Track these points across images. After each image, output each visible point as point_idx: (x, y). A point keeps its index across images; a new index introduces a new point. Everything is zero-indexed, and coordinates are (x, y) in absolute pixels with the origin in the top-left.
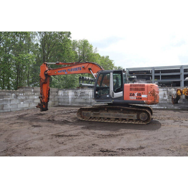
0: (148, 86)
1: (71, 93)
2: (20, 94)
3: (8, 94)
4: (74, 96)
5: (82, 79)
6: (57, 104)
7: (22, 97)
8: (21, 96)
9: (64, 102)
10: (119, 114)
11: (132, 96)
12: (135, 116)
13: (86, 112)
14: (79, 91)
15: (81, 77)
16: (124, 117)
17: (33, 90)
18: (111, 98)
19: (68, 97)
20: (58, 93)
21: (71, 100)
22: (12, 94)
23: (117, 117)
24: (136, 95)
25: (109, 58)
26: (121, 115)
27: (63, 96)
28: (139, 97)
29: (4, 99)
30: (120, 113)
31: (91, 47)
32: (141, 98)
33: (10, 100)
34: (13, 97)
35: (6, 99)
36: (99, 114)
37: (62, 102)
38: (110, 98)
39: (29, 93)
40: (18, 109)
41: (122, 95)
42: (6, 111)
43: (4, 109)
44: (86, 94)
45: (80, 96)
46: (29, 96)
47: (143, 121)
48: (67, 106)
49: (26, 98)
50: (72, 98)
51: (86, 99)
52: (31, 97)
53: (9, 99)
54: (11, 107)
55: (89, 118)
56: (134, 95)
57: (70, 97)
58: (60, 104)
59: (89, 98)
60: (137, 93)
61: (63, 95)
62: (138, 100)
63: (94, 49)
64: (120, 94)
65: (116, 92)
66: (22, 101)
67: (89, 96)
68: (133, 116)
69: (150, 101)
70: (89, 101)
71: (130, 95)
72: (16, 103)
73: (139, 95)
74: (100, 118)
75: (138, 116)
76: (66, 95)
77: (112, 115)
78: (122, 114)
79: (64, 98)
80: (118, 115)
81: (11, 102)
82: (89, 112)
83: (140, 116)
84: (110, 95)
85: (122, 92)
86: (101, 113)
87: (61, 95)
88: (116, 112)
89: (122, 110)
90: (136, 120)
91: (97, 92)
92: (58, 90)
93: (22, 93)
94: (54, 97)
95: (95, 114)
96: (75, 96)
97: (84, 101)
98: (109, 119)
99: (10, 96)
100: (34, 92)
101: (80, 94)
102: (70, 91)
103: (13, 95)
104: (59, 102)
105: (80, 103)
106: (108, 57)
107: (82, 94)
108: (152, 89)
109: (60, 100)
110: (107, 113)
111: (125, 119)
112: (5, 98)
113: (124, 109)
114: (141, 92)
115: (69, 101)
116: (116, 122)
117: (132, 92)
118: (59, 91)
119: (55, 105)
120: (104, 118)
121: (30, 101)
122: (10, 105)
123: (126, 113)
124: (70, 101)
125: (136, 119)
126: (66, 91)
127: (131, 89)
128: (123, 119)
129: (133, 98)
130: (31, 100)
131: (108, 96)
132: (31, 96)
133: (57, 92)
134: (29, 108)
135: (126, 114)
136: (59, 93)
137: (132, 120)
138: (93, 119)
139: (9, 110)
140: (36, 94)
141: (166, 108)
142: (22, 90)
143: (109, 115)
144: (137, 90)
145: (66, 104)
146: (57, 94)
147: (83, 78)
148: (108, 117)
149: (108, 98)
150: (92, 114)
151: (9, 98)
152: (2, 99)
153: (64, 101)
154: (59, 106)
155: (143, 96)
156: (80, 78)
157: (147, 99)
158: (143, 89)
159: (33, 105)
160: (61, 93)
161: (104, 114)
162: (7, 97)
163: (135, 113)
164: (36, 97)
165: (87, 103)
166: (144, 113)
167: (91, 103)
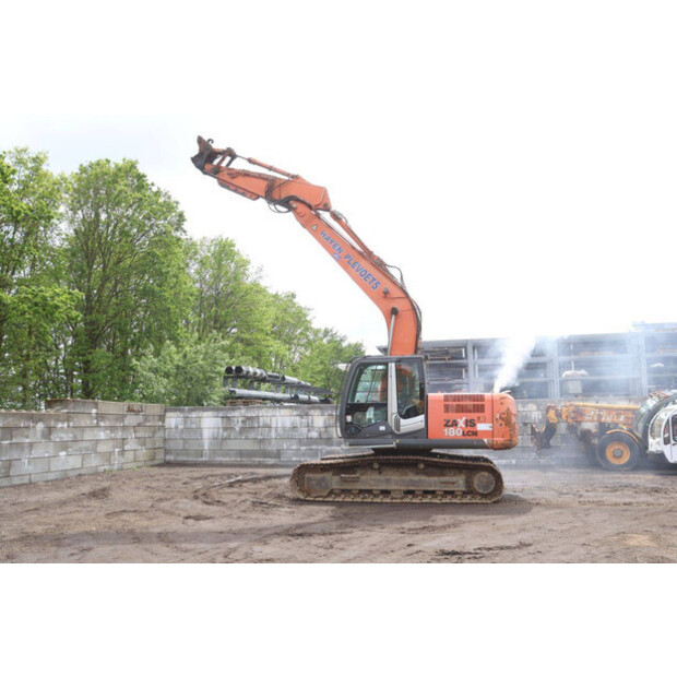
0: (492, 401)
1: (209, 423)
2: (60, 425)
3: (26, 424)
4: (221, 431)
5: (235, 374)
6: (160, 457)
7: (63, 435)
8: (63, 431)
9: (186, 451)
10: (416, 478)
11: (452, 426)
12: (459, 482)
13: (319, 476)
14: (236, 413)
15: (234, 368)
16: (430, 486)
17: (94, 411)
18: (392, 433)
19: (201, 435)
20: (164, 422)
21: (211, 444)
22: (37, 423)
23: (411, 488)
24: (461, 423)
25: (295, 300)
26: (420, 481)
27: (182, 431)
28: (470, 429)
29: (14, 440)
30: (417, 474)
31: (244, 264)
32: (475, 433)
33: (31, 445)
34: (39, 434)
35: (18, 440)
36: (356, 480)
37: (178, 453)
38: (389, 432)
39: (85, 421)
40: (51, 476)
41: (423, 425)
42: (16, 481)
43: (11, 474)
44: (261, 424)
45: (243, 430)
46: (83, 429)
47: (484, 496)
48: (195, 465)
49: (75, 436)
50: (214, 439)
51: (261, 441)
52: (88, 435)
53: (27, 441)
54: (31, 469)
55: (325, 494)
56: (455, 424)
57: (207, 434)
58: (170, 458)
59: (273, 435)
60: (464, 419)
61: (181, 427)
62: (468, 438)
64: (417, 422)
66: (64, 446)
67: (273, 431)
68: (453, 483)
69: (499, 440)
70: (272, 447)
71: (446, 425)
72: (47, 455)
73: (470, 423)
74: (361, 491)
75: (468, 483)
76: (194, 426)
77: (396, 481)
78: (423, 478)
79: (184, 436)
80: (411, 480)
81: (33, 452)
82: (328, 475)
83: (476, 482)
84: (388, 427)
85: (422, 417)
86: (364, 478)
87: (176, 427)
88: (406, 474)
89: (422, 466)
90: (464, 494)
91: (349, 418)
92: (166, 411)
93: (63, 421)
94: (154, 432)
95: (345, 481)
96: (225, 429)
97: (256, 447)
98: (386, 493)
99: (32, 430)
100: (97, 418)
101: (240, 425)
102: (205, 414)
103: (40, 426)
104: (167, 452)
105: (241, 453)
106: (293, 296)
107: (249, 425)
108: (504, 409)
109: (171, 445)
110: (378, 477)
111: (433, 493)
112: (16, 437)
113: (428, 465)
114: (474, 416)
115: (203, 446)
116: (408, 500)
118: (168, 414)
119: (156, 462)
120: (370, 492)
121: (87, 449)
122: (29, 463)
123: (434, 475)
124: (206, 448)
125: (464, 489)
126: (194, 415)
127: (447, 408)
128: (426, 493)
129: (453, 433)
130: (88, 444)
131: (382, 428)
132: (88, 430)
133: (162, 418)
134: (83, 471)
135: (436, 478)
136: (167, 420)
137: (452, 493)
138: (337, 495)
139: (26, 480)
140: (102, 424)
141: (514, 462)
142: (65, 411)
143: (388, 481)
144: (461, 409)
145: (192, 459)
146: (160, 423)
147: (239, 369)
148: (383, 487)
149: (383, 434)
150: (334, 481)
151: (27, 437)
152: (7, 442)
153: (187, 447)
154: (168, 464)
155: (481, 427)
156: (229, 370)
157: (492, 434)
158: (480, 409)
159: (94, 462)
160: (173, 420)
161: (371, 480)
162: (22, 436)
163: (461, 472)
164: (102, 435)
165: (266, 454)
166: (486, 474)
167: (278, 454)
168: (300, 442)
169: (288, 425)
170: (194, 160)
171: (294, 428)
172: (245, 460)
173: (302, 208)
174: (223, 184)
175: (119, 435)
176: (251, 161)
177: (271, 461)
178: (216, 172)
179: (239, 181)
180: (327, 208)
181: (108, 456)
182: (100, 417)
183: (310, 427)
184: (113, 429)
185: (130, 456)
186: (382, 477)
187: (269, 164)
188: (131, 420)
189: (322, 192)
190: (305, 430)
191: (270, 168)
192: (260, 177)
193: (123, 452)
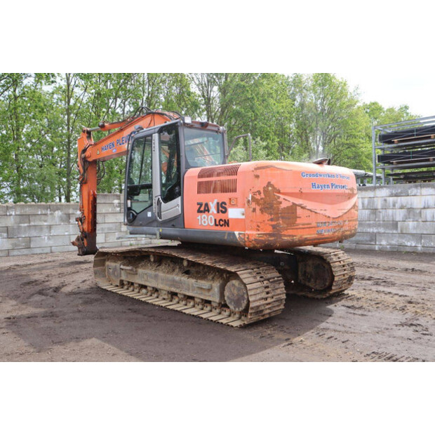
3: (44, 212)
11: (204, 212)
16: (189, 290)
17: (116, 201)
18: (156, 220)
22: (55, 211)
23: (173, 289)
24: (213, 209)
28: (222, 216)
29: (32, 223)
33: (50, 227)
34: (57, 219)
35: (36, 224)
38: (154, 220)
41: (179, 210)
42: (38, 251)
43: (32, 246)
46: (105, 215)
52: (110, 219)
53: (45, 224)
54: (51, 243)
55: (118, 284)
56: (207, 209)
60: (215, 201)
68: (209, 290)
71: (199, 211)
72: (66, 233)
73: (222, 208)
74: (140, 286)
77: (162, 278)
81: (52, 231)
83: (227, 293)
84: (153, 213)
85: (179, 200)
86: (140, 270)
89: (185, 263)
91: (129, 203)
99: (50, 216)
100: (119, 207)
103: (58, 213)
108: (260, 185)
112: (34, 221)
117: (204, 198)
121: (109, 229)
122: (49, 239)
125: (219, 301)
129: (206, 222)
130: (111, 225)
131: (149, 214)
132: (110, 216)
139: (48, 250)
143: (156, 277)
151: (45, 221)
152: (26, 225)
157: (243, 224)
162: (40, 221)
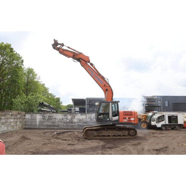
0: (134, 113)
1: (39, 117)
2: (3, 118)
4: (42, 119)
6: (24, 126)
7: (3, 121)
9: (31, 125)
10: (116, 132)
11: (125, 119)
12: (126, 133)
13: (91, 132)
14: (47, 115)
15: (41, 103)
16: (119, 134)
17: (10, 113)
18: (110, 121)
19: (36, 121)
20: (25, 117)
21: (39, 123)
23: (115, 134)
24: (127, 118)
27: (31, 119)
28: (129, 119)
31: (36, 75)
32: (130, 121)
36: (101, 133)
37: (29, 125)
38: (110, 120)
39: (9, 117)
41: (118, 119)
44: (53, 118)
45: (48, 119)
47: (132, 136)
48: (34, 129)
49: (6, 121)
50: (40, 122)
51: (53, 122)
52: (9, 121)
55: (93, 136)
56: (126, 118)
57: (38, 120)
58: (26, 127)
59: (57, 121)
61: (30, 118)
62: (128, 122)
63: (37, 77)
64: (116, 118)
65: (114, 117)
66: (3, 124)
67: (57, 120)
68: (125, 133)
69: (136, 122)
70: (57, 124)
71: (124, 119)
73: (129, 118)
74: (102, 136)
75: (129, 133)
76: (34, 118)
78: (118, 132)
79: (31, 121)
82: (93, 132)
83: (131, 133)
84: (109, 119)
85: (118, 117)
86: (103, 132)
87: (29, 118)
88: (113, 131)
89: (117, 129)
90: (127, 136)
91: (99, 117)
92: (26, 114)
93: (3, 116)
94: (23, 120)
95: (98, 133)
96: (43, 119)
97: (52, 124)
98: (108, 136)
100: (11, 116)
101: (48, 118)
102: (38, 115)
104: (26, 125)
105: (47, 126)
106: (44, 84)
107: (50, 118)
109: (27, 123)
110: (106, 132)
111: (120, 136)
114: (130, 116)
115: (36, 123)
116: (114, 138)
117: (125, 116)
118: (26, 115)
119: (23, 128)
120: (104, 136)
121: (8, 125)
123: (120, 131)
124: (38, 124)
126: (34, 115)
128: (118, 135)
129: (125, 121)
130: (9, 123)
131: (108, 119)
132: (9, 119)
134: (7, 131)
135: (121, 132)
136: (26, 116)
137: (125, 136)
138: (96, 137)
140: (12, 117)
142: (4, 113)
143: (109, 133)
145: (33, 127)
147: (43, 103)
148: (108, 134)
149: (108, 121)
150: (95, 133)
153: (32, 124)
154: (26, 129)
155: (132, 119)
157: (134, 121)
158: (132, 115)
159: (10, 128)
160: (28, 116)
161: (105, 133)
163: (126, 130)
164: (12, 120)
165: (54, 126)
166: (133, 131)
167: (58, 126)
168: (64, 123)
169: (61, 118)
170: (53, 45)
171: (63, 119)
172: (49, 128)
173: (83, 61)
174: (61, 53)
175: (16, 120)
176: (68, 47)
177: (56, 128)
178: (58, 49)
179: (65, 52)
180: (89, 62)
181: (13, 127)
182: (12, 115)
183: (67, 119)
184: (14, 119)
185: (18, 126)
186: (108, 132)
187: (74, 49)
188: (19, 116)
189: (88, 57)
190: (65, 120)
191: (74, 50)
192: (71, 52)
193: (16, 125)
